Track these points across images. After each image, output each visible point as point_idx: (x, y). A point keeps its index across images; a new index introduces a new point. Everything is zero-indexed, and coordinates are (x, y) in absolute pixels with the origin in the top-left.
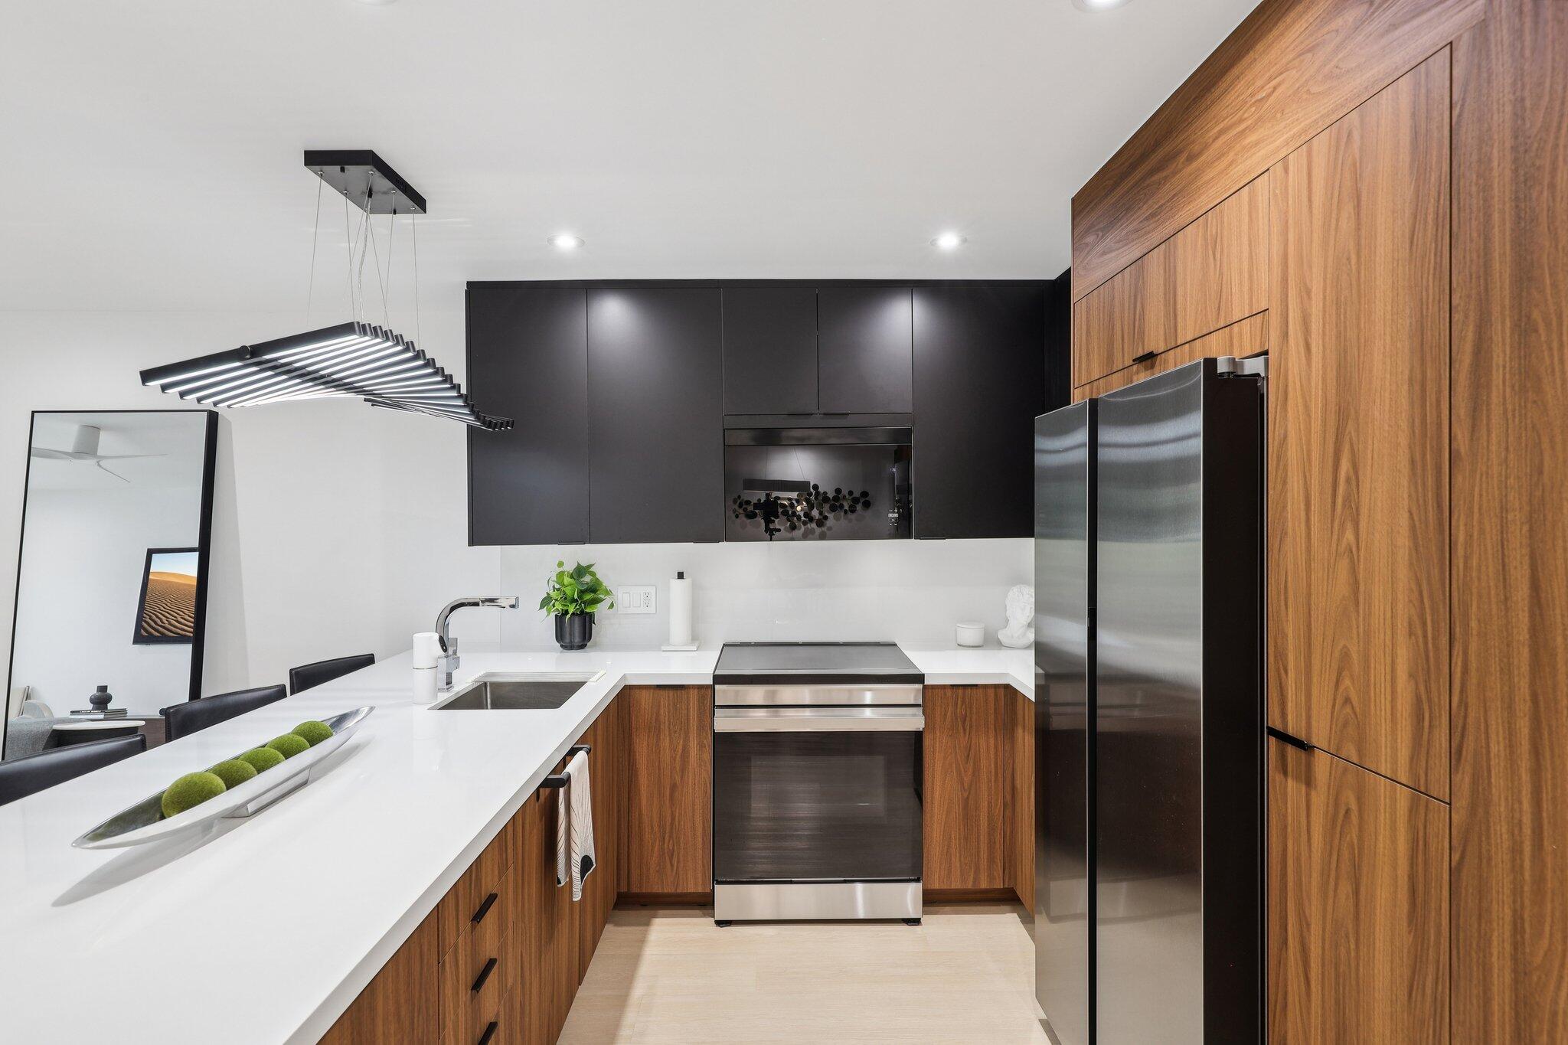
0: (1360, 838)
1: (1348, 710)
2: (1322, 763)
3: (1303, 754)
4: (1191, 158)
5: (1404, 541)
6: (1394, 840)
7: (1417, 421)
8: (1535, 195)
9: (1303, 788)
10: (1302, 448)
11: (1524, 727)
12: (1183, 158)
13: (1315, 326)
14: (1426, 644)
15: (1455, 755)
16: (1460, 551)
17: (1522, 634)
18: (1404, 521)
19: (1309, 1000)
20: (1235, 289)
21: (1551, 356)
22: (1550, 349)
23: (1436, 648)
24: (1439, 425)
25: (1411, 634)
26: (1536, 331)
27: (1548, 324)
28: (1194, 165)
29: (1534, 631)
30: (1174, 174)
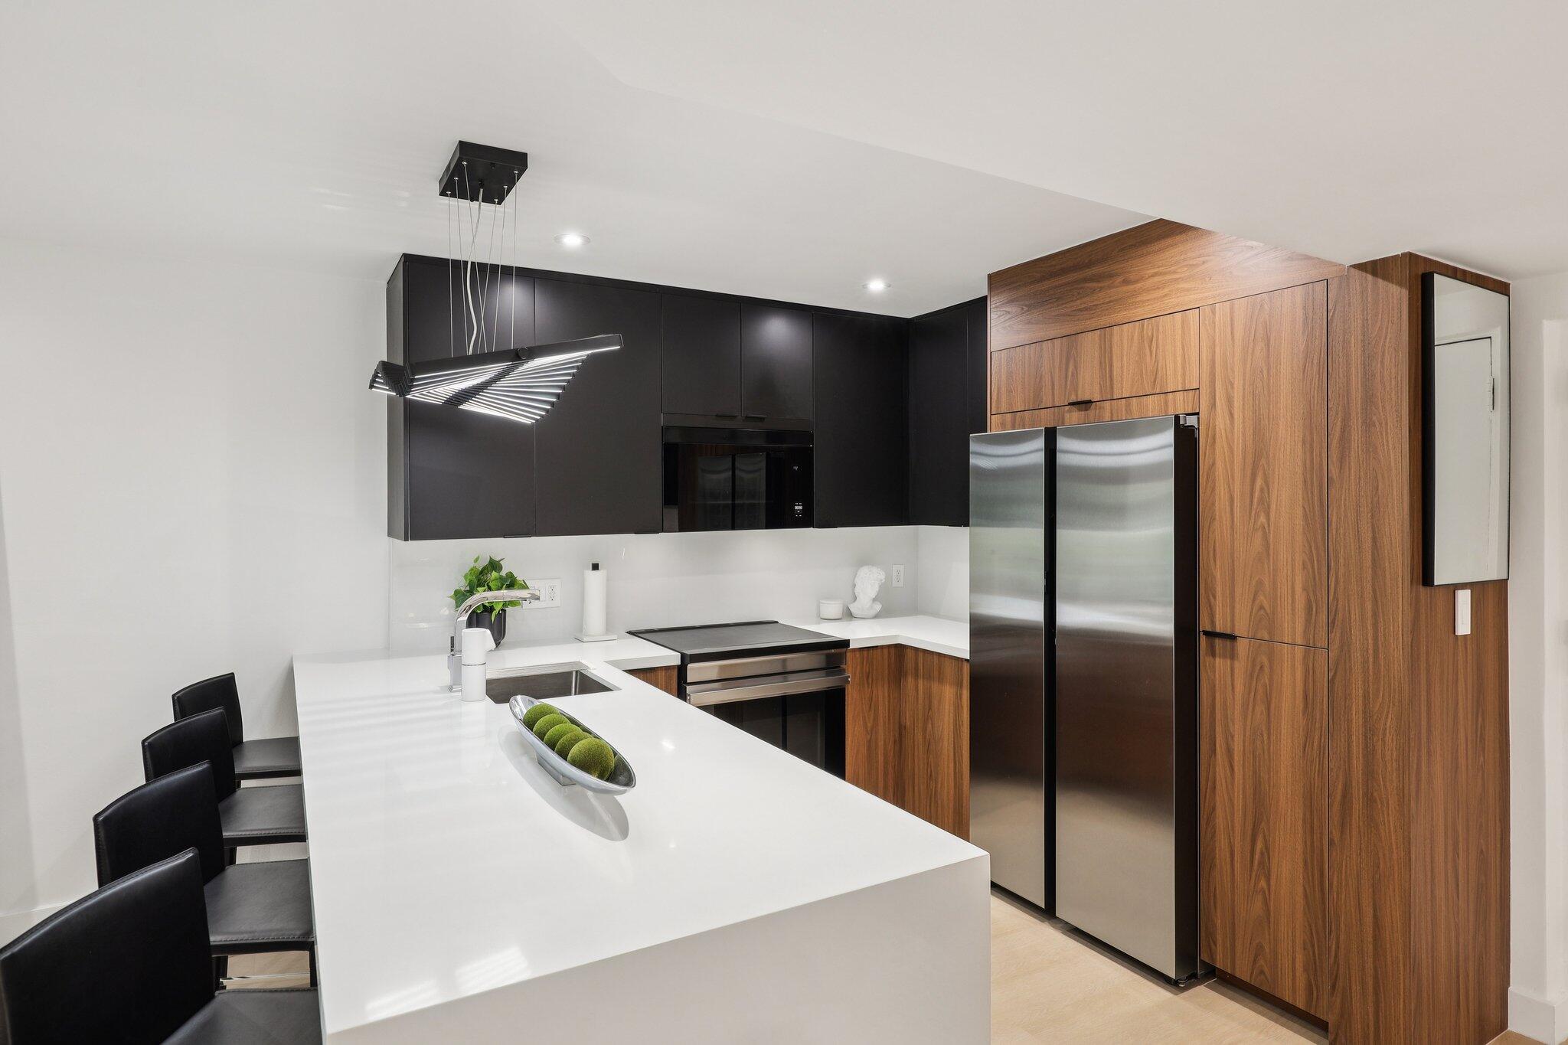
0: (1271, 679)
1: (1262, 612)
2: (1242, 646)
3: (1228, 643)
4: (1126, 282)
5: (1299, 522)
6: (1294, 675)
7: (1308, 462)
8: (1374, 365)
9: (1229, 662)
10: (1227, 471)
11: (1369, 605)
12: (1120, 279)
13: (1237, 404)
14: (1314, 572)
15: (1331, 625)
16: (1334, 525)
17: (1368, 563)
18: (1299, 512)
19: (1233, 778)
20: (1170, 372)
21: (1382, 438)
22: (1382, 434)
23: (1319, 573)
24: (1321, 465)
25: (1304, 568)
26: (1375, 426)
27: (1381, 424)
28: (1131, 287)
29: (1374, 561)
30: (1110, 287)
